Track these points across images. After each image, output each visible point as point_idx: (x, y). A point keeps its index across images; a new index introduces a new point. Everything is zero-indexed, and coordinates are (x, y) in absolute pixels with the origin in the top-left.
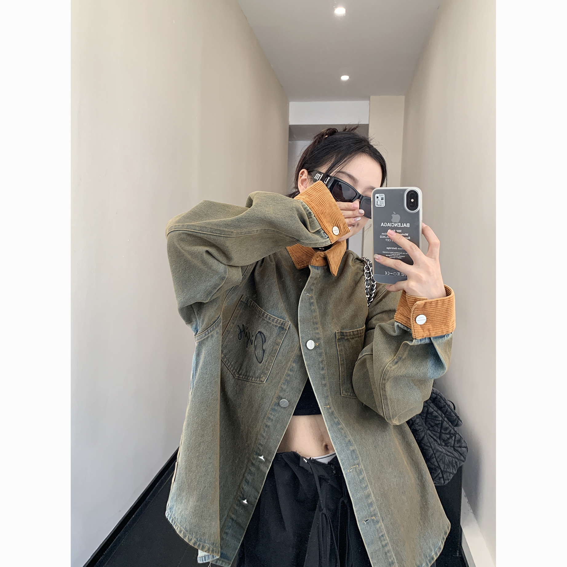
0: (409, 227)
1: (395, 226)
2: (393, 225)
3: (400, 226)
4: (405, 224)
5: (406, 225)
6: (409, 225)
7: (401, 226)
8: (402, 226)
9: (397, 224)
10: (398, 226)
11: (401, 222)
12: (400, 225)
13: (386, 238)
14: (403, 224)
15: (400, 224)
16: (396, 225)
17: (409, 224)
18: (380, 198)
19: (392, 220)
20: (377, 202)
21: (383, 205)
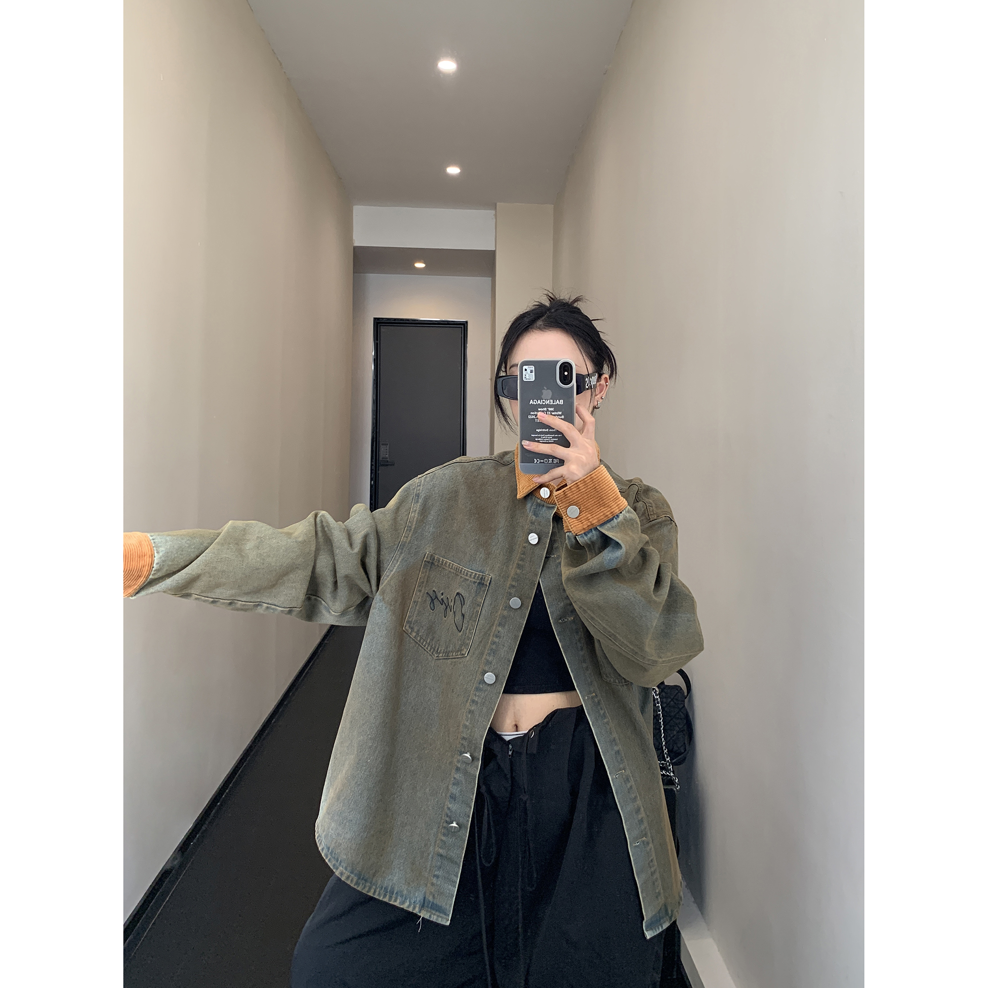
2: (544, 402)
3: (552, 404)
4: (558, 401)
6: (562, 402)
9: (549, 400)
14: (555, 400)
15: (552, 400)
16: (547, 402)
18: (529, 371)
19: (542, 397)
20: (525, 375)
21: (533, 379)
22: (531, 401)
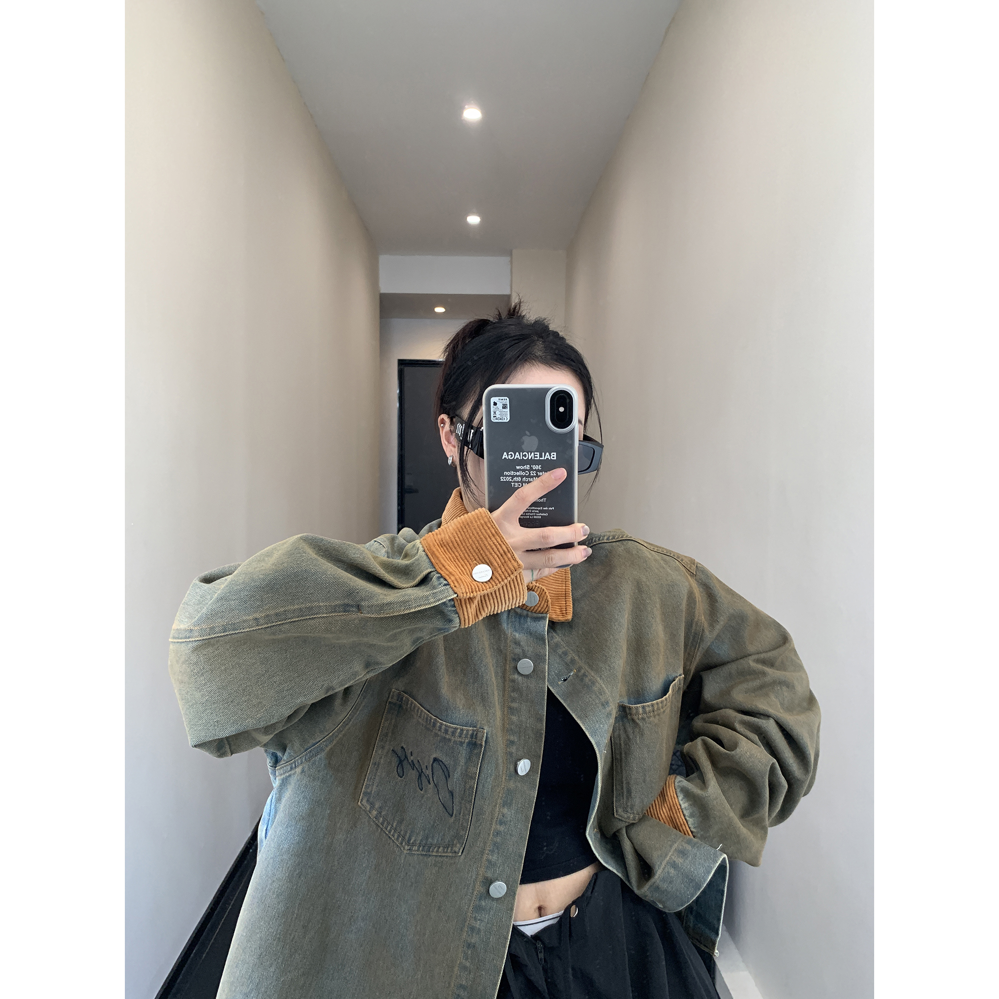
0: (555, 458)
1: (530, 458)
2: (525, 456)
3: (538, 458)
4: (547, 454)
5: (550, 456)
6: (555, 456)
7: (540, 457)
8: (543, 458)
9: (533, 453)
10: (535, 457)
11: (541, 450)
12: (538, 456)
13: (511, 482)
14: (543, 453)
15: (538, 453)
16: (531, 456)
17: (555, 453)
18: (500, 405)
19: (524, 447)
20: (495, 413)
21: (507, 418)
22: (505, 453)
